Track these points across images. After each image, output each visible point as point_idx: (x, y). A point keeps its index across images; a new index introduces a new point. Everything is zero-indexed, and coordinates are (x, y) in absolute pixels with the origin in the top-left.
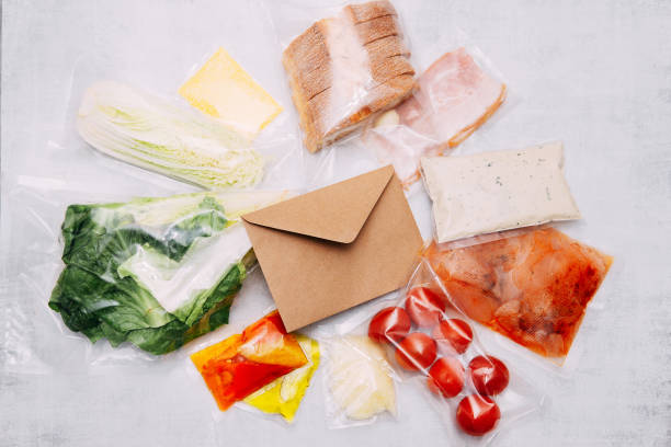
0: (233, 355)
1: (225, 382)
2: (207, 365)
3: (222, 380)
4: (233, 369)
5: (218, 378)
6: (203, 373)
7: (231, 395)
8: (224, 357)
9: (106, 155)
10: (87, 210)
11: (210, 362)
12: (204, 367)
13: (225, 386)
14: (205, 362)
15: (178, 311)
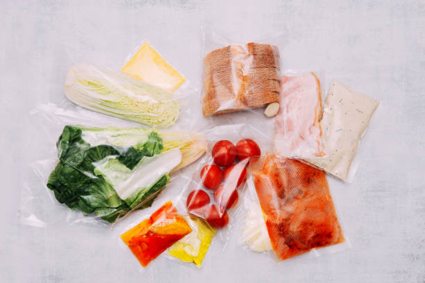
0: (146, 232)
1: (144, 250)
2: (131, 240)
3: (142, 248)
4: (148, 242)
5: (139, 247)
6: (130, 246)
7: (149, 256)
8: (141, 234)
9: (83, 108)
10: (79, 131)
11: (133, 238)
12: (130, 242)
13: (144, 252)
14: (130, 239)
15: (127, 199)
